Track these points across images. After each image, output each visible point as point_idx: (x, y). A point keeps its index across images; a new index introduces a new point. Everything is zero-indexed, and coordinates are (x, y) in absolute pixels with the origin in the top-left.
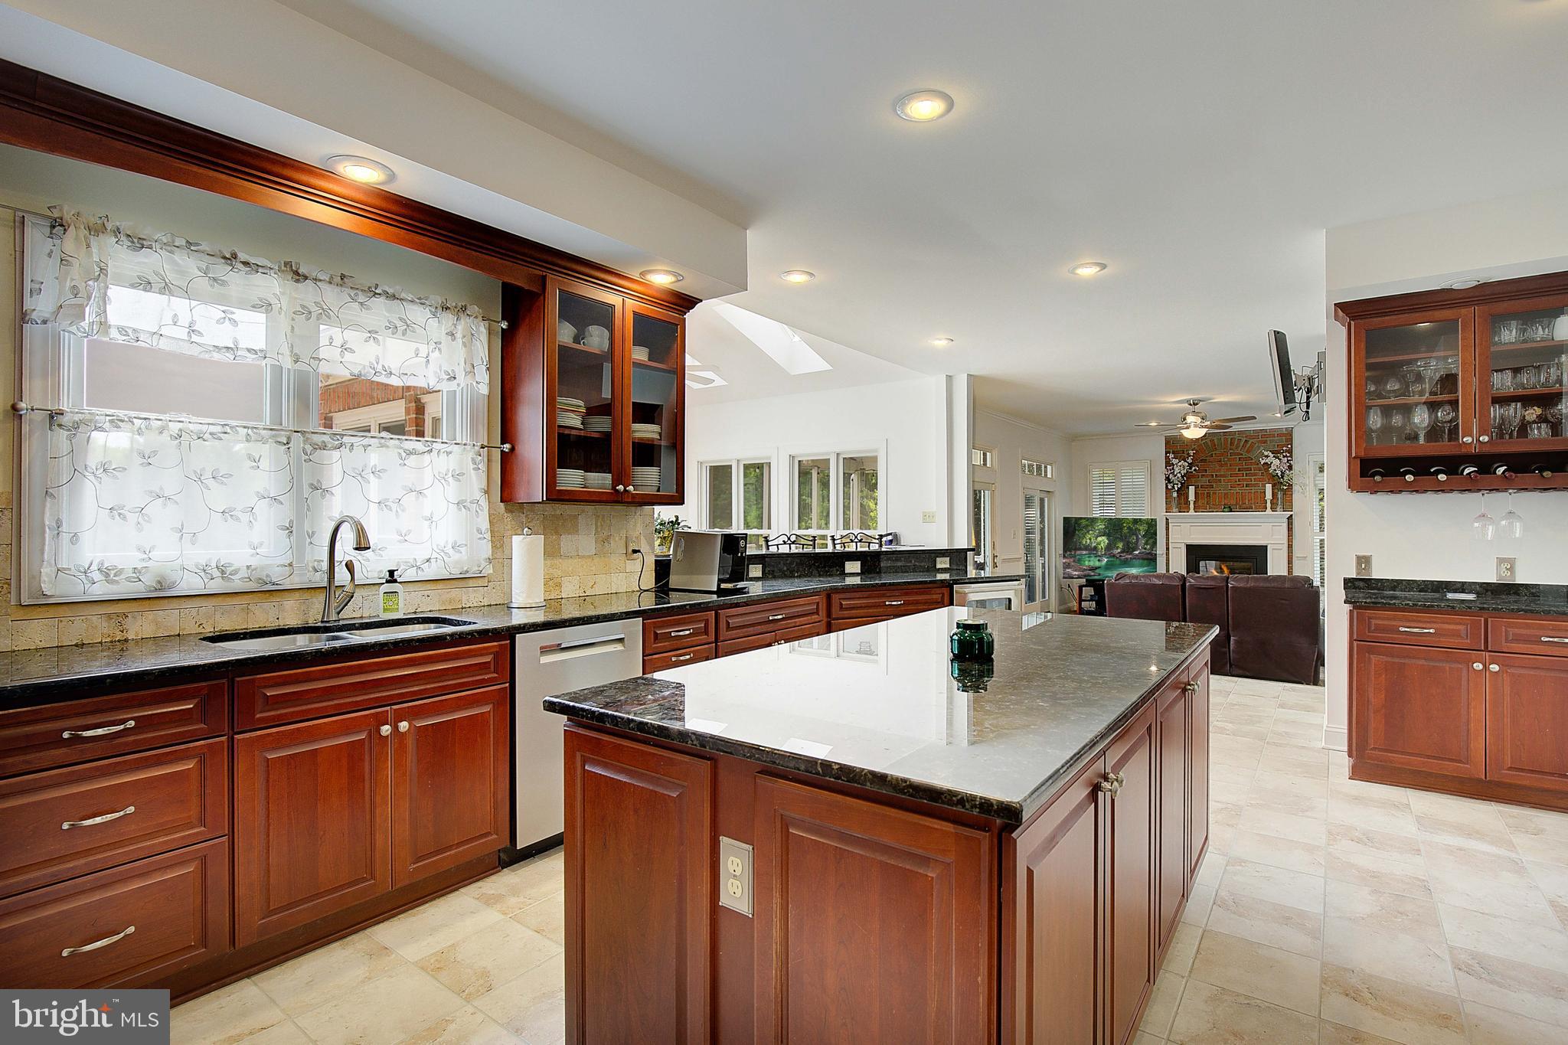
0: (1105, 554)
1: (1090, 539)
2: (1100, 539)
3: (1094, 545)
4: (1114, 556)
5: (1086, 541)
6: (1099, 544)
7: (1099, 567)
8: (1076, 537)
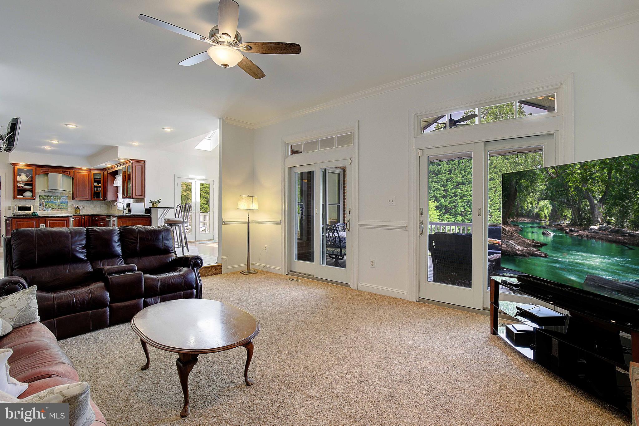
0: (550, 225)
1: (532, 203)
2: (542, 203)
3: (536, 211)
4: (562, 230)
5: (527, 206)
6: (541, 210)
7: (545, 245)
8: (518, 200)
